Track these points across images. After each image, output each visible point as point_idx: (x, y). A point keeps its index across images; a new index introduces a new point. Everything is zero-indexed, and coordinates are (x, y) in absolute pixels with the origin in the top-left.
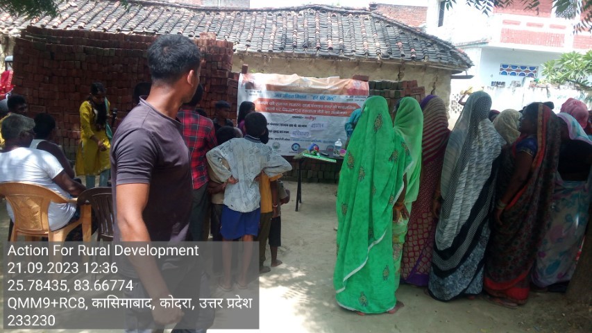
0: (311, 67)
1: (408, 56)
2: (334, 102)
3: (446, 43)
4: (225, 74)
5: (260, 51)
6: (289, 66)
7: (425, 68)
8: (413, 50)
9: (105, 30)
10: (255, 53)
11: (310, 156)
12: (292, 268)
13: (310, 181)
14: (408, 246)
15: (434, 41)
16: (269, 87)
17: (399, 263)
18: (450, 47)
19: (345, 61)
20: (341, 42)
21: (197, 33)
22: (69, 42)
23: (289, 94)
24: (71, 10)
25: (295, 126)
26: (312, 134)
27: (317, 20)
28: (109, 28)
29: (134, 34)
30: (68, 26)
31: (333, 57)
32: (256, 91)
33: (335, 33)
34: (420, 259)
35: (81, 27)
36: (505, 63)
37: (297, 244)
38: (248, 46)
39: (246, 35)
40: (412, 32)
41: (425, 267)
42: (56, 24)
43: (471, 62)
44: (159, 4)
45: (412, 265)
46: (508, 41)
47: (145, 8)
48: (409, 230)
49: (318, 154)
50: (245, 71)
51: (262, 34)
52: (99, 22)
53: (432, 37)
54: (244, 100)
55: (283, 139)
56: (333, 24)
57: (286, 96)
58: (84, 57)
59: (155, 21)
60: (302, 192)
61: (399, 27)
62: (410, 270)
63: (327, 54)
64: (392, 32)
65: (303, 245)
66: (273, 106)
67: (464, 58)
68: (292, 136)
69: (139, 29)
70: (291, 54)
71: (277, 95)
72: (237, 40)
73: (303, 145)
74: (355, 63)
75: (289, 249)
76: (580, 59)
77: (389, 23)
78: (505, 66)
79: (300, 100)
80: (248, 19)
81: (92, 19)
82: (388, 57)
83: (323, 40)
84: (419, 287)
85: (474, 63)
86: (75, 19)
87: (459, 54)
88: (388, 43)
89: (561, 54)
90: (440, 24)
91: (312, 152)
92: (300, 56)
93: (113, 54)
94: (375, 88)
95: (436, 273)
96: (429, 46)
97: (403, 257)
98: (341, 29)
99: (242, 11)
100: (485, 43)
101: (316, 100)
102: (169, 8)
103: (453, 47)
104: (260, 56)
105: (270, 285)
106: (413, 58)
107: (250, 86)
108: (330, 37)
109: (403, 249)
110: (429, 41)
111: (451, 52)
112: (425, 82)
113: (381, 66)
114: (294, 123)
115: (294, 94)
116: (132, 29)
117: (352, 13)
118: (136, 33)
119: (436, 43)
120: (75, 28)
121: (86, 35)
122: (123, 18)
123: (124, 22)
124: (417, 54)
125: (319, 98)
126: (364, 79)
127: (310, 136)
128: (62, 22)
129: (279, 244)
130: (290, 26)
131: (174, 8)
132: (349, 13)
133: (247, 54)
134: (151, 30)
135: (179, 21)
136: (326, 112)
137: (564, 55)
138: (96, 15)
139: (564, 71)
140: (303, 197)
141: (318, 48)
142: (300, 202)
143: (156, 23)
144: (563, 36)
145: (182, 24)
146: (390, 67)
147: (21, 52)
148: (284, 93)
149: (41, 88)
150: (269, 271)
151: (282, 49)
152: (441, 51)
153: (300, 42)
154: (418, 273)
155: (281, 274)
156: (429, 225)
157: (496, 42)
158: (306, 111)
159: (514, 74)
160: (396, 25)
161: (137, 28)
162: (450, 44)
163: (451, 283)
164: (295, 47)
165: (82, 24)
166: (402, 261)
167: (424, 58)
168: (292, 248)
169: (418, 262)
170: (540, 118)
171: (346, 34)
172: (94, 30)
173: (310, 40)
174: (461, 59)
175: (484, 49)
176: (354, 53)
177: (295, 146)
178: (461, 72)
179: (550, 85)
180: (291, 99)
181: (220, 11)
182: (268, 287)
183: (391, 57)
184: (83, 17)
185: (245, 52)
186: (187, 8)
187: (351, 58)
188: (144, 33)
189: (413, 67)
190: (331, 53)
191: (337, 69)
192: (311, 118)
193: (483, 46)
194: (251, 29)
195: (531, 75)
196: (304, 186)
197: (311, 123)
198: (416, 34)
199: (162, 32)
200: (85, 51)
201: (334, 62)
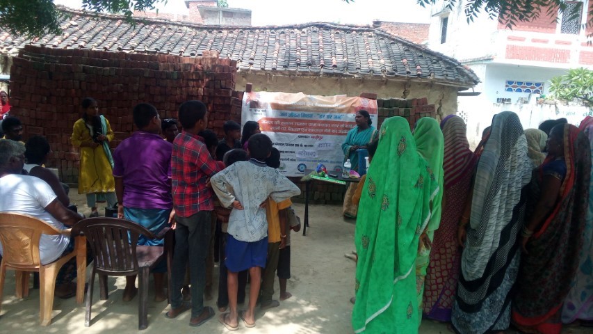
0: (315, 85)
1: (414, 73)
2: (341, 120)
3: (452, 60)
4: (228, 93)
5: (263, 69)
6: (292, 84)
7: (431, 85)
8: (418, 67)
9: (106, 49)
10: (258, 71)
11: (318, 178)
12: (302, 301)
13: (317, 202)
14: (431, 279)
15: (440, 58)
16: (276, 106)
17: (421, 296)
18: (456, 64)
19: (350, 78)
20: (345, 59)
21: (200, 52)
22: (68, 61)
23: (295, 112)
24: (72, 29)
25: (301, 145)
26: (318, 155)
27: (320, 37)
28: (110, 47)
29: (136, 53)
30: (68, 45)
31: (336, 75)
32: (261, 110)
33: (339, 50)
34: (443, 292)
35: (82, 47)
36: (510, 80)
37: (307, 273)
38: (251, 64)
39: (250, 53)
40: (417, 49)
41: (448, 300)
42: (55, 44)
43: (478, 79)
44: (161, 23)
45: (435, 298)
46: (513, 58)
47: (147, 26)
48: (431, 261)
49: (326, 175)
50: (249, 89)
51: (265, 52)
52: (100, 41)
53: (438, 53)
54: (249, 119)
55: (288, 159)
56: (337, 42)
57: (291, 115)
58: (83, 76)
59: (157, 40)
60: (309, 214)
61: (404, 44)
62: (433, 304)
63: (331, 72)
64: (396, 48)
65: (313, 275)
66: (278, 125)
67: (471, 75)
68: (298, 156)
69: (141, 48)
70: (295, 72)
71: (282, 114)
72: (240, 58)
73: (310, 166)
74: (360, 80)
75: (298, 279)
76: (588, 75)
77: (393, 40)
78: (510, 83)
79: (306, 118)
80: (251, 37)
81: (93, 38)
82: (393, 74)
83: (327, 57)
84: (441, 322)
85: (481, 80)
86: (75, 38)
87: (466, 71)
88: (393, 60)
89: (567, 70)
90: (443, 41)
91: (320, 173)
92: (304, 74)
93: (113, 73)
94: (383, 106)
95: (461, 307)
96: (435, 63)
97: (425, 290)
98: (344, 46)
99: (245, 29)
100: (490, 59)
101: (322, 119)
102: (171, 27)
103: (460, 64)
104: (264, 74)
105: (278, 322)
106: (419, 75)
107: (254, 105)
108: (333, 54)
109: (425, 282)
110: (435, 58)
111: (457, 69)
112: (433, 98)
113: (386, 84)
114: (299, 143)
115: (300, 113)
116: (133, 48)
117: (355, 30)
118: (138, 51)
119: (441, 59)
120: (76, 46)
121: (86, 54)
122: (124, 36)
123: (125, 41)
124: (423, 71)
125: (326, 116)
126: (372, 97)
127: (317, 156)
128: (62, 41)
129: (288, 276)
130: (293, 44)
131: (176, 27)
132: (353, 31)
133: (250, 72)
134: (153, 49)
135: (181, 40)
136: (333, 131)
137: (572, 71)
138: (97, 34)
139: (573, 87)
140: (310, 220)
141: (322, 66)
142: (308, 226)
143: (158, 42)
144: (568, 52)
145: (184, 42)
146: (395, 84)
147: (18, 72)
148: (290, 112)
149: (38, 109)
150: (278, 305)
151: (285, 67)
152: (447, 68)
153: (304, 60)
154: (441, 307)
155: (290, 309)
156: (453, 255)
157: (501, 59)
158: (312, 130)
159: (519, 90)
160: (400, 42)
161: (139, 47)
162: (456, 61)
163: (478, 319)
164: (299, 64)
165: (82, 44)
166: (425, 295)
167: (430, 75)
168: (302, 278)
169: (441, 295)
170: (566, 139)
171: (350, 52)
172: (94, 49)
173: (314, 57)
174: (467, 75)
175: (488, 66)
176: (359, 71)
177: (300, 167)
178: (467, 89)
179: (558, 101)
180: (297, 118)
181: (222, 29)
182: (277, 325)
183: (396, 74)
184: (84, 36)
185: (248, 70)
186: (189, 27)
187: (356, 76)
188: (145, 51)
189: (419, 84)
190: (336, 71)
191: (341, 87)
192: (317, 137)
193: (488, 62)
194: (254, 47)
195: (537, 92)
196: (311, 208)
197: (317, 142)
198: (421, 51)
199: (164, 50)
200: (84, 70)
201: (338, 79)
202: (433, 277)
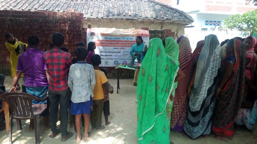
0: (121, 24)
1: (165, 18)
3: (182, 12)
4: (80, 29)
5: (97, 17)
6: (111, 24)
7: (173, 23)
8: (167, 15)
9: (23, 10)
10: (95, 18)
11: (123, 67)
12: (116, 126)
13: (124, 78)
14: (174, 113)
15: (177, 11)
16: (103, 35)
18: (184, 13)
19: (137, 21)
20: (135, 12)
23: (111, 37)
25: (115, 52)
26: (123, 56)
27: (123, 3)
28: (25, 9)
30: (5, 9)
31: (131, 19)
32: (95, 36)
33: (132, 8)
34: (180, 119)
37: (118, 112)
38: (92, 15)
39: (91, 10)
40: (166, 7)
41: (183, 122)
43: (193, 20)
45: (176, 122)
46: (208, 10)
49: (126, 66)
50: (90, 27)
51: (98, 9)
52: (20, 6)
53: (176, 9)
54: (90, 41)
55: (109, 59)
56: (131, 4)
57: (110, 38)
58: (10, 23)
60: (120, 83)
61: (161, 5)
62: (175, 124)
63: (129, 18)
64: (157, 7)
65: (121, 112)
66: (104, 43)
67: (190, 18)
68: (114, 57)
69: (40, 9)
70: (112, 18)
71: (106, 38)
72: (87, 13)
73: (119, 62)
74: (141, 22)
75: (114, 115)
76: (240, 17)
77: (156, 3)
78: (207, 21)
79: (117, 40)
80: (91, 3)
81: (17, 5)
82: (156, 19)
83: (126, 11)
85: (194, 20)
86: (8, 5)
87: (188, 16)
88: (156, 12)
90: (178, 3)
91: (124, 65)
92: (116, 19)
93: (24, 21)
94: (152, 33)
96: (174, 13)
98: (134, 6)
101: (124, 40)
103: (185, 13)
104: (98, 20)
105: (105, 136)
106: (167, 19)
107: (92, 34)
108: (129, 10)
109: (171, 114)
110: (174, 11)
111: (184, 16)
112: (174, 29)
113: (153, 23)
114: (114, 51)
115: (114, 37)
116: (36, 9)
118: (38, 11)
119: (177, 12)
120: (9, 9)
122: (32, 4)
123: (32, 6)
124: (169, 17)
125: (126, 39)
126: (147, 29)
127: (122, 57)
128: (2, 7)
129: (109, 114)
130: (111, 5)
133: (91, 19)
134: (45, 9)
136: (129, 45)
137: (233, 16)
138: (19, 3)
139: (234, 22)
140: (120, 86)
141: (124, 16)
142: (119, 89)
143: (47, 6)
145: (60, 6)
146: (157, 23)
148: (109, 37)
150: (104, 128)
151: (107, 16)
152: (180, 15)
153: (116, 13)
155: (110, 130)
156: (184, 102)
157: (203, 11)
158: (120, 45)
159: (211, 25)
160: (159, 4)
161: (38, 9)
162: (183, 12)
164: (114, 15)
165: (12, 8)
166: (171, 120)
167: (172, 19)
168: (116, 114)
169: (179, 120)
170: (235, 45)
171: (137, 9)
172: (17, 10)
173: (120, 12)
174: (189, 18)
175: (198, 14)
176: (141, 17)
178: (189, 24)
180: (113, 40)
182: (104, 138)
183: (158, 18)
184: (13, 4)
185: (90, 18)
187: (140, 20)
188: (42, 10)
189: (168, 23)
191: (133, 25)
192: (122, 48)
193: (197, 12)
194: (93, 8)
195: (218, 25)
196: (120, 81)
197: (122, 51)
198: (168, 8)
199: (51, 10)
200: (10, 20)
201: (132, 21)
202: (175, 112)
